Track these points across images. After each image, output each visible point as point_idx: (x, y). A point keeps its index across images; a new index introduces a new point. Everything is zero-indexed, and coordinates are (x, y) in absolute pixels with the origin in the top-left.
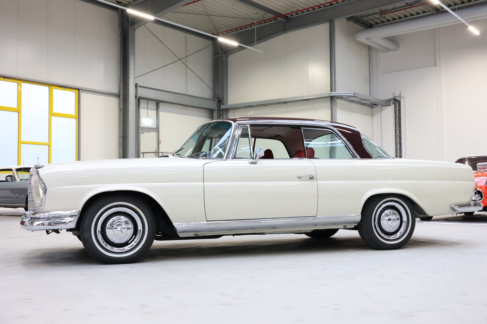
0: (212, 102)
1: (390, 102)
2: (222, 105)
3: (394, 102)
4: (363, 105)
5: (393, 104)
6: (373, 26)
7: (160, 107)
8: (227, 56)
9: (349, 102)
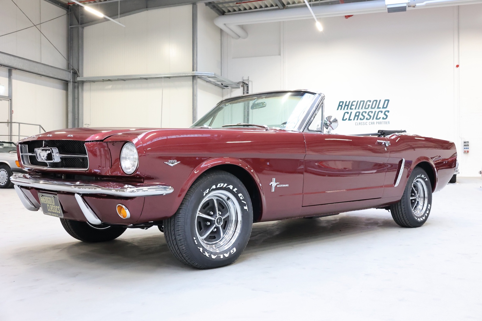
0: (67, 73)
1: (239, 85)
2: (78, 77)
3: (242, 85)
4: (216, 86)
5: (241, 87)
6: (225, 13)
7: (13, 74)
8: (83, 28)
9: (206, 82)
